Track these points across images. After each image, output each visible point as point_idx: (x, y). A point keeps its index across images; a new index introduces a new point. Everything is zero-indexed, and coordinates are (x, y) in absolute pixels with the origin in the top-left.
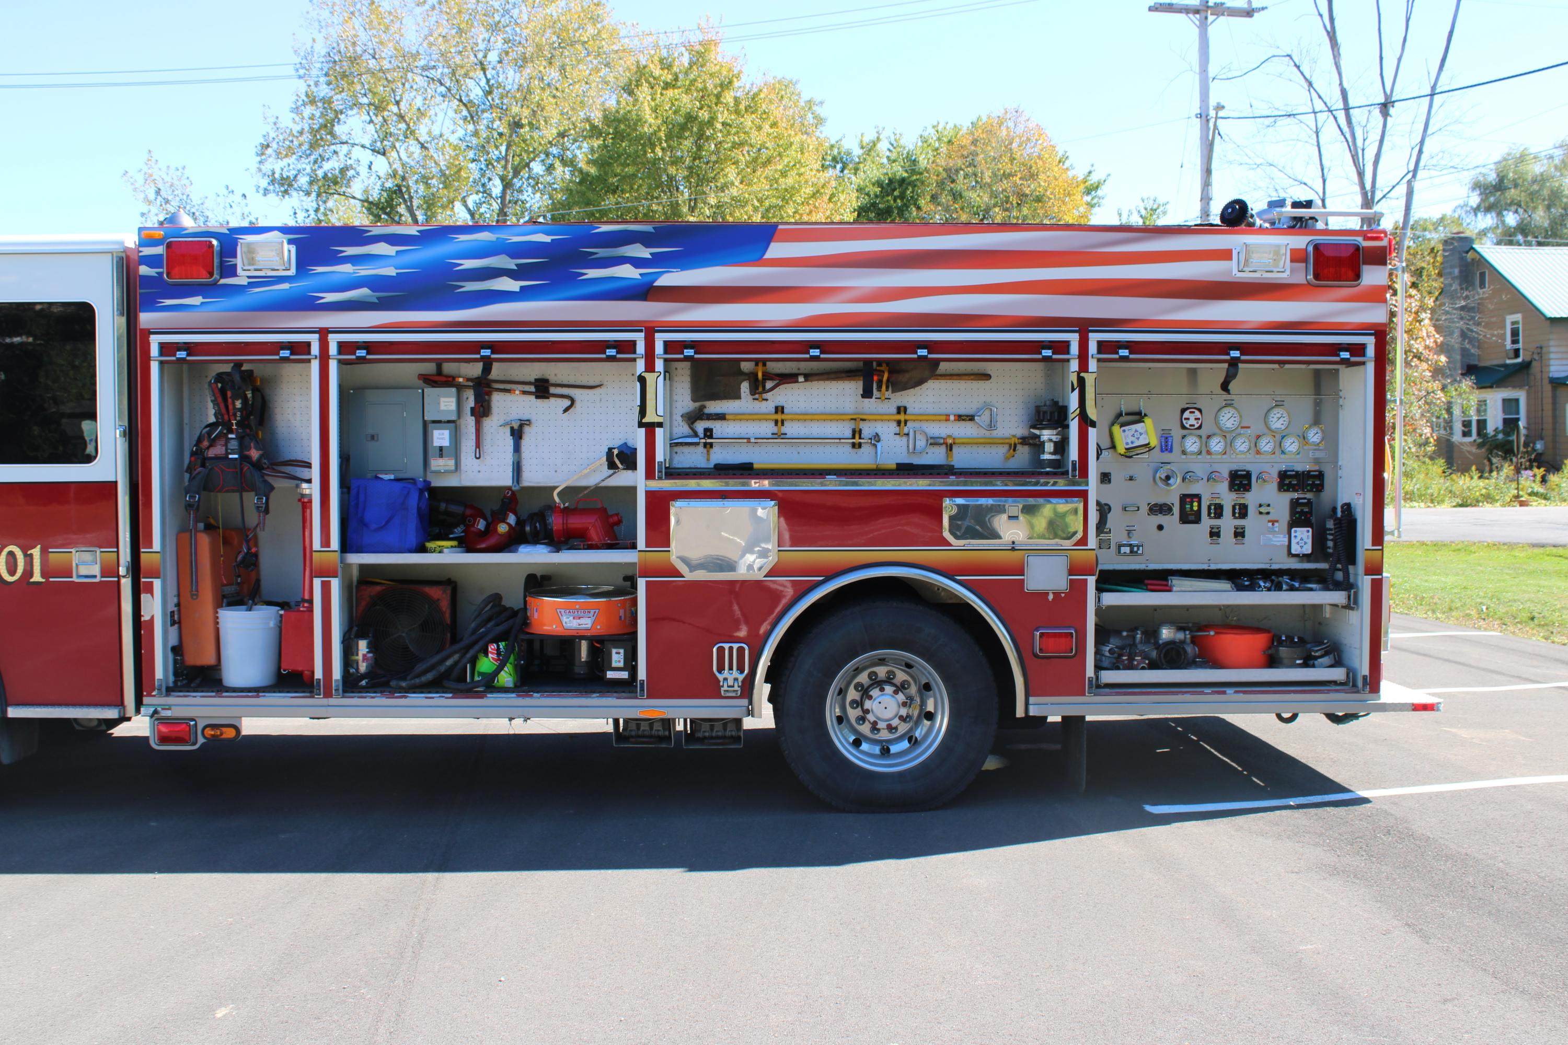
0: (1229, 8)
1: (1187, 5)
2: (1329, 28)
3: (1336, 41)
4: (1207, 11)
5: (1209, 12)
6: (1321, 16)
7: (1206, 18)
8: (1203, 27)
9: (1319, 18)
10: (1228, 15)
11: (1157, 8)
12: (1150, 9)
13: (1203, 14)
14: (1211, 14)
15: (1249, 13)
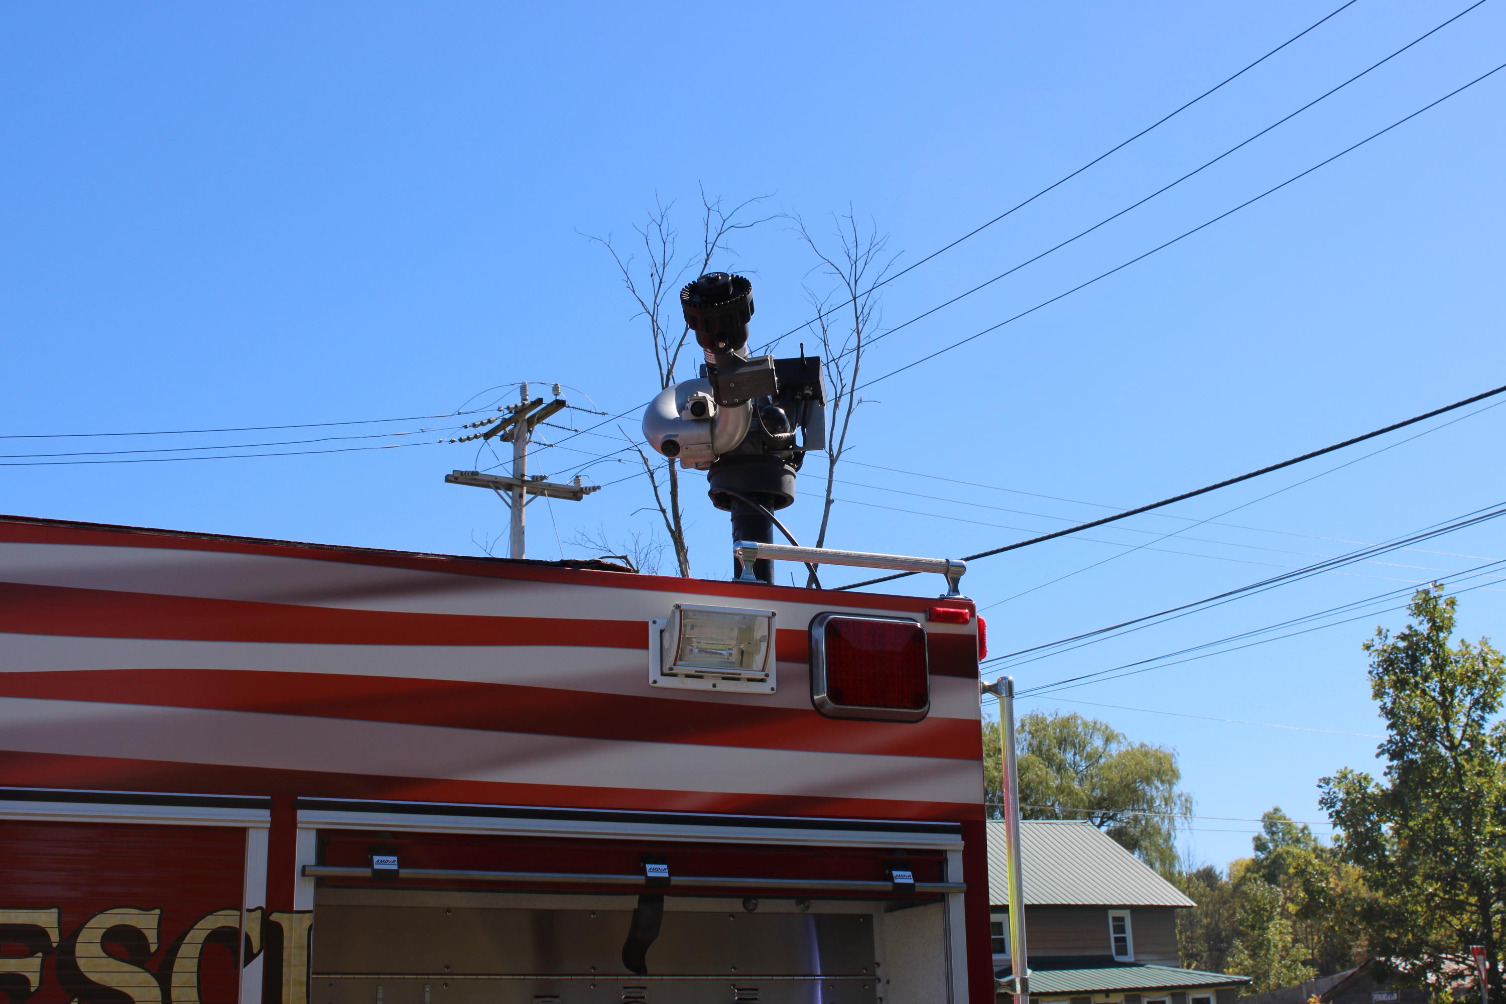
0: (550, 485)
1: (496, 477)
2: (673, 527)
3: (682, 543)
4: (522, 488)
5: (525, 488)
6: (663, 511)
7: (521, 496)
8: (517, 508)
9: (661, 514)
10: (550, 495)
11: (456, 478)
12: (448, 479)
13: (517, 491)
14: (527, 493)
15: (575, 493)
